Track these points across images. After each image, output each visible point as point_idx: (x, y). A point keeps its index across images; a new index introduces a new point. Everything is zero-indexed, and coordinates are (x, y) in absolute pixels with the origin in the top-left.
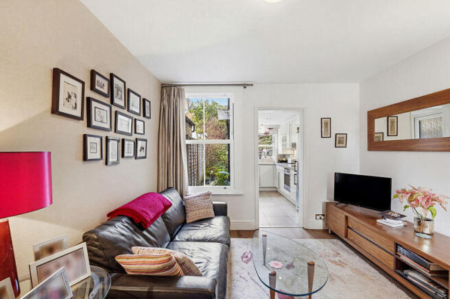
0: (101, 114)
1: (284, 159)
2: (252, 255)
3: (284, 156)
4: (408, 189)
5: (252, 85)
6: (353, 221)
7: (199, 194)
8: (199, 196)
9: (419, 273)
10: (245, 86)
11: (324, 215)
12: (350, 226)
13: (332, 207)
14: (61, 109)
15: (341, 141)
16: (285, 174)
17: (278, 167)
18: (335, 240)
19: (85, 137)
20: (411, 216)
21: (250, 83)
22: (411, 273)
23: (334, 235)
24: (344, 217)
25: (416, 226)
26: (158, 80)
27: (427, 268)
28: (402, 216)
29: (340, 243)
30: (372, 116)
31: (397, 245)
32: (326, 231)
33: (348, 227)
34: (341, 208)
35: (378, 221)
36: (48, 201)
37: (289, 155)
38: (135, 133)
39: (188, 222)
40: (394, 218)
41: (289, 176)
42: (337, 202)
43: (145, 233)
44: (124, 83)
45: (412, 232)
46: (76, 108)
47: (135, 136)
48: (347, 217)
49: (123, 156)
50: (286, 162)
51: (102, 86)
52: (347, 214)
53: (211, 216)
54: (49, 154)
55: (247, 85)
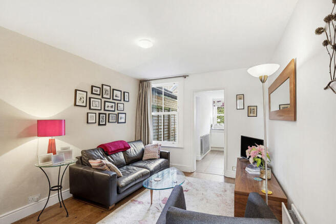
0: (96, 104)
10: (185, 77)
14: (77, 104)
19: (88, 113)
21: (188, 75)
26: (137, 80)
36: (63, 134)
38: (118, 110)
39: (143, 159)
43: (109, 157)
44: (110, 87)
46: (83, 102)
47: (116, 112)
49: (109, 122)
51: (97, 91)
54: (65, 120)
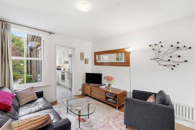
1: (59, 68)
2: (60, 111)
3: (59, 67)
4: (107, 76)
5: (54, 34)
6: (93, 89)
7: (26, 88)
8: (27, 89)
9: (111, 98)
10: (50, 33)
11: (81, 89)
12: (92, 90)
13: (85, 85)
15: (86, 62)
16: (62, 75)
17: (57, 72)
18: (87, 97)
20: (107, 84)
21: (54, 33)
22: (109, 99)
23: (86, 95)
24: (90, 88)
25: (108, 87)
27: (112, 96)
28: (105, 84)
29: (89, 97)
30: (96, 54)
31: (106, 92)
32: (83, 95)
33: (91, 91)
34: (88, 85)
35: (100, 87)
37: (62, 66)
39: (21, 105)
40: (104, 85)
41: (64, 75)
42: (86, 83)
45: (107, 88)
48: (91, 88)
50: (60, 69)
52: (91, 87)
53: (36, 99)
55: (52, 33)
